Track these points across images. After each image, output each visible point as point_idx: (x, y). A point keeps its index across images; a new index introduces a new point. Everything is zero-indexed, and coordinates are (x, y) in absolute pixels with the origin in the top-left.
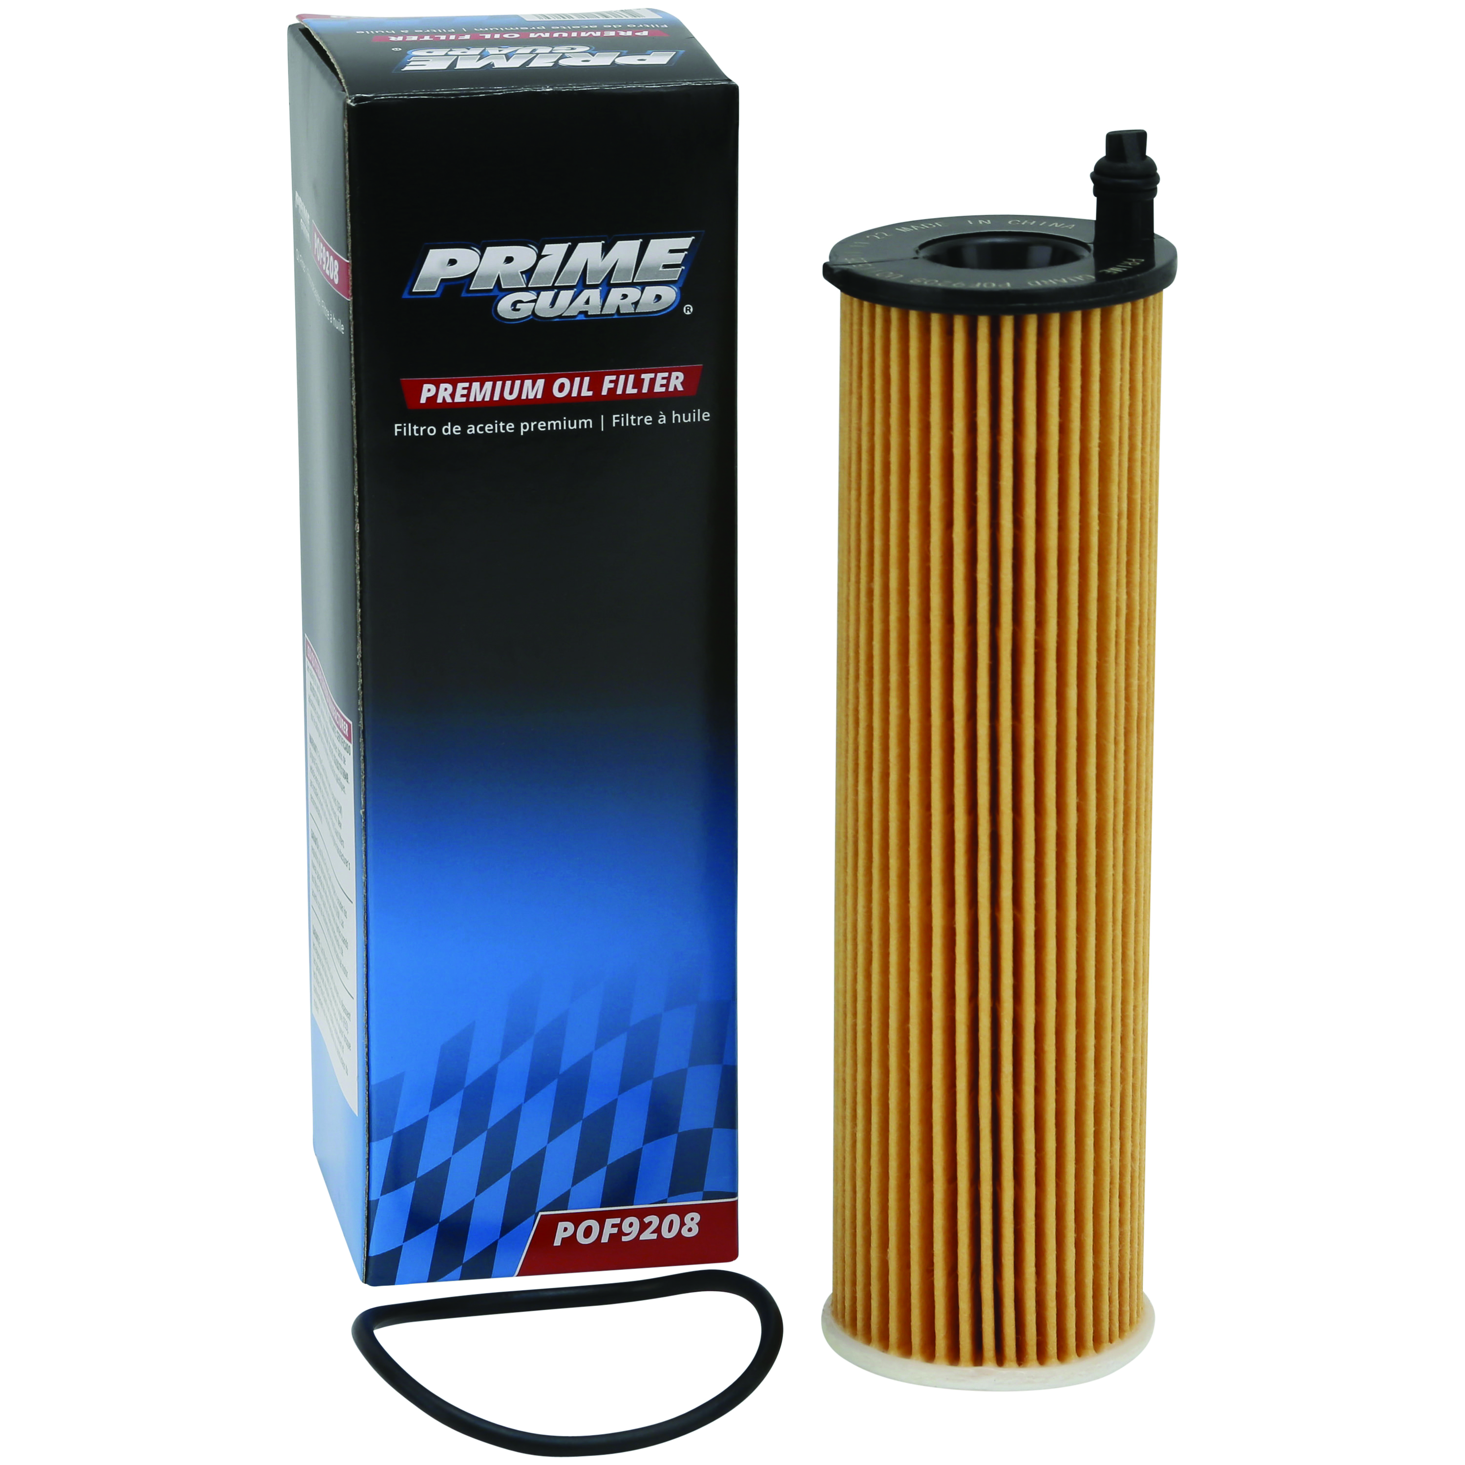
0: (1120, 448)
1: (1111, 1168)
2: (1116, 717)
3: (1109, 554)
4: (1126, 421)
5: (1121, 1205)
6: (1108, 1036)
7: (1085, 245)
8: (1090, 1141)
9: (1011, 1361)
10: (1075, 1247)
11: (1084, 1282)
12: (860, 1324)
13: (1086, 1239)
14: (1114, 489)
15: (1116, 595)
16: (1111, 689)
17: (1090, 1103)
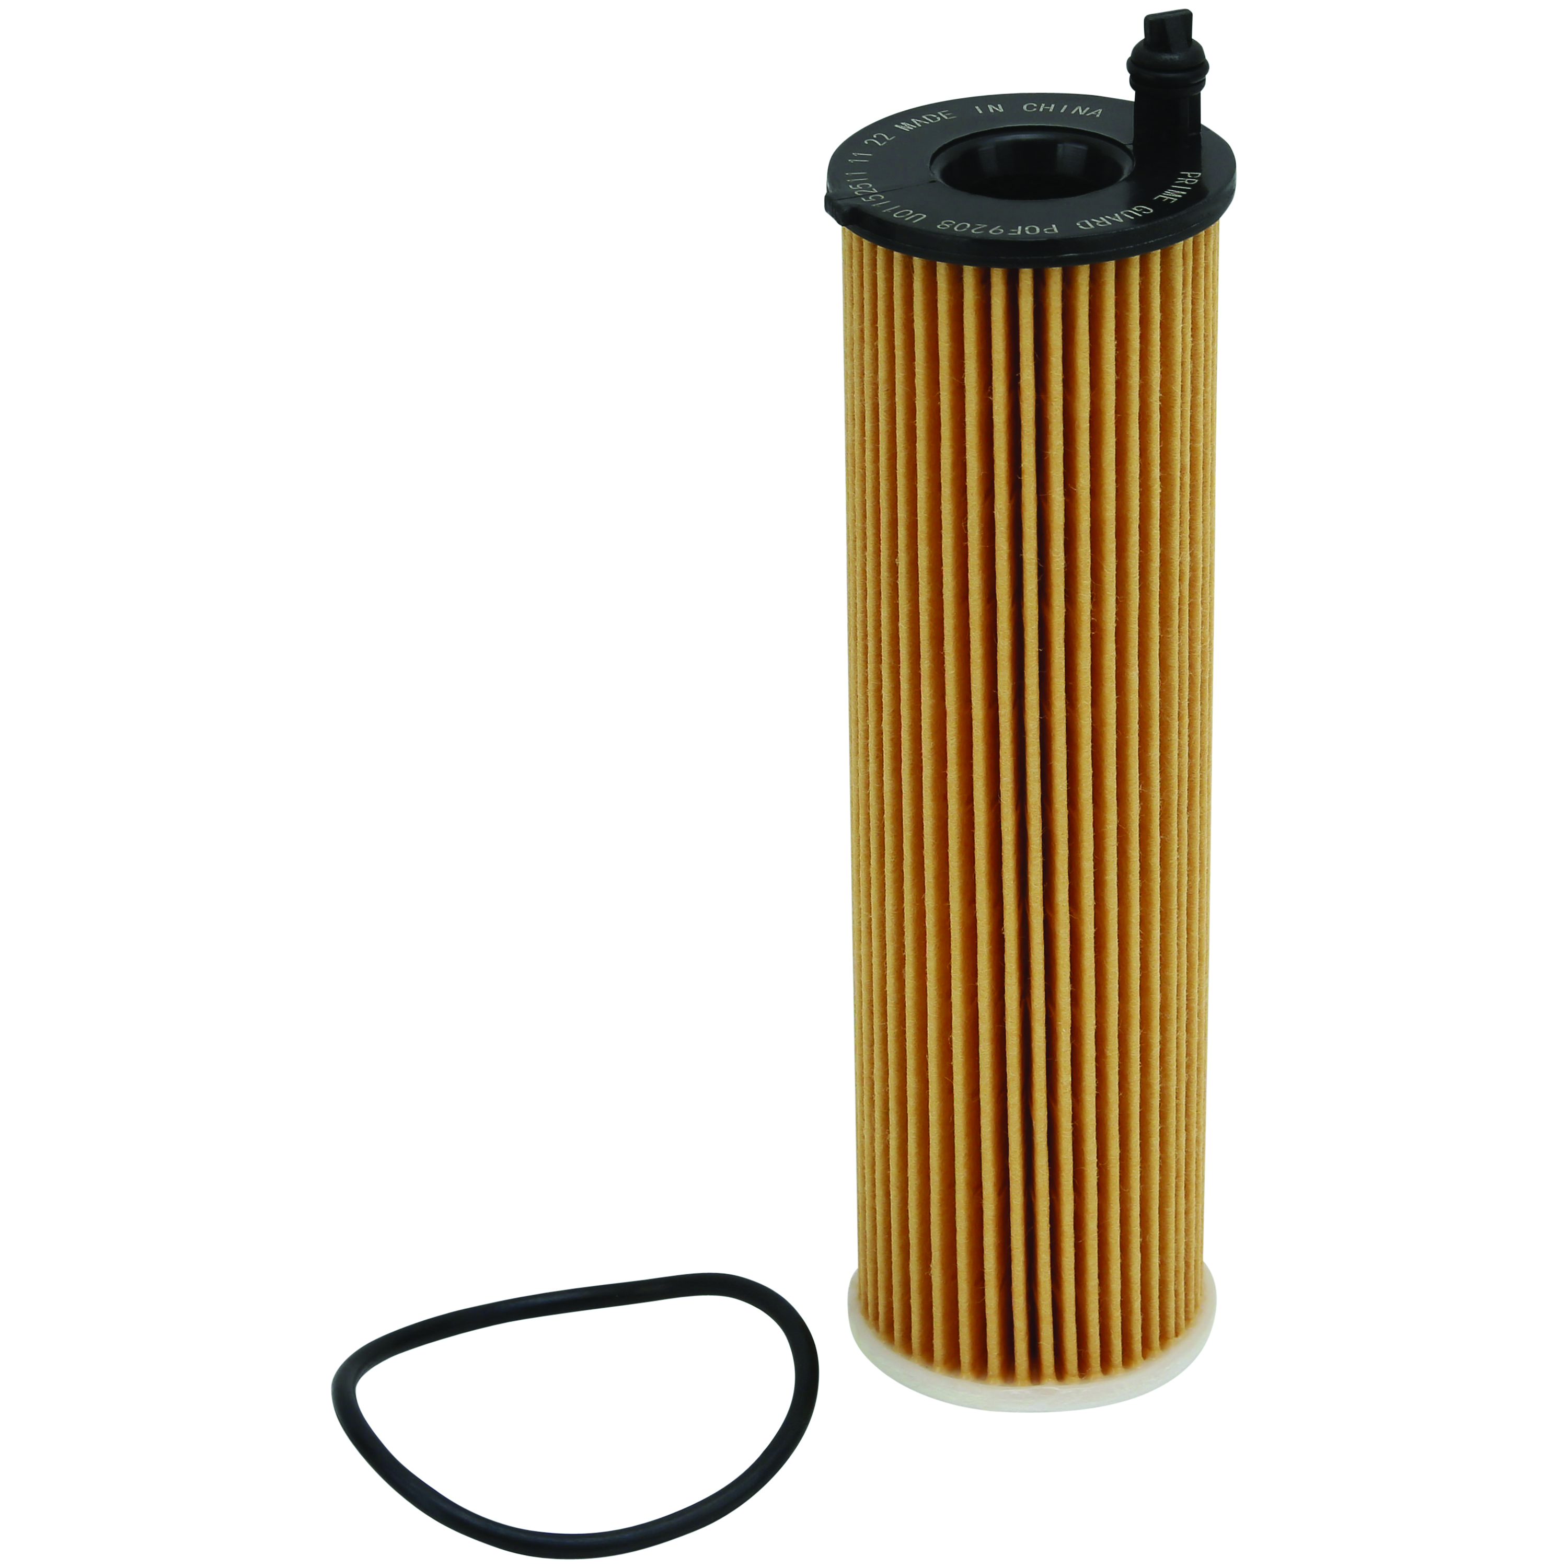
0: (1182, 397)
1: (1177, 1162)
2: (1180, 690)
3: (1171, 515)
4: (1189, 366)
5: (1187, 1196)
6: (1173, 1028)
7: (1123, 147)
8: (1155, 1141)
9: (1074, 1376)
10: (1141, 1251)
11: (1150, 1284)
12: (897, 1334)
13: (1152, 1240)
14: (1176, 443)
15: (1179, 558)
16: (1174, 662)
17: (1156, 1102)
